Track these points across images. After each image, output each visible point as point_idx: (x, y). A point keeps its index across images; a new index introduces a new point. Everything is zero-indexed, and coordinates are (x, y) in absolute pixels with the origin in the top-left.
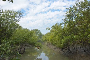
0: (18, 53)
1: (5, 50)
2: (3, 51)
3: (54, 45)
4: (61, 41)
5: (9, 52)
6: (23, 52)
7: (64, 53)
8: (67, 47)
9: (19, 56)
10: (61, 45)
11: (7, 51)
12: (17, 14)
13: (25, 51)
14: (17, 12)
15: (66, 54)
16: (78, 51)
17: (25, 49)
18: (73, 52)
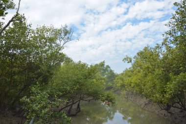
0: (64, 115)
1: (37, 108)
2: (33, 111)
3: (147, 96)
4: (163, 87)
5: (45, 114)
6: (77, 113)
7: (169, 115)
8: (178, 103)
9: (68, 121)
10: (163, 96)
11: (41, 111)
12: (60, 34)
13: (79, 111)
14: (59, 30)
15: (176, 119)
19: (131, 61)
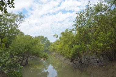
0: (19, 65)
1: (3, 61)
4: (70, 51)
5: (8, 64)
6: (25, 65)
9: (21, 68)
10: (70, 55)
11: (5, 62)
12: (17, 17)
13: (27, 63)
14: (17, 15)
16: (90, 63)
17: (27, 60)
18: (84, 64)
19: (58, 37)
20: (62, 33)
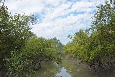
0: (31, 69)
1: (14, 65)
2: (12, 67)
3: (80, 58)
4: (89, 53)
5: (19, 69)
7: (92, 69)
8: (97, 62)
9: (33, 73)
10: (89, 58)
11: (17, 67)
12: (29, 19)
13: (40, 67)
14: (29, 17)
15: (96, 71)
16: (113, 68)
17: (40, 64)
18: (106, 69)
20: (77, 34)
